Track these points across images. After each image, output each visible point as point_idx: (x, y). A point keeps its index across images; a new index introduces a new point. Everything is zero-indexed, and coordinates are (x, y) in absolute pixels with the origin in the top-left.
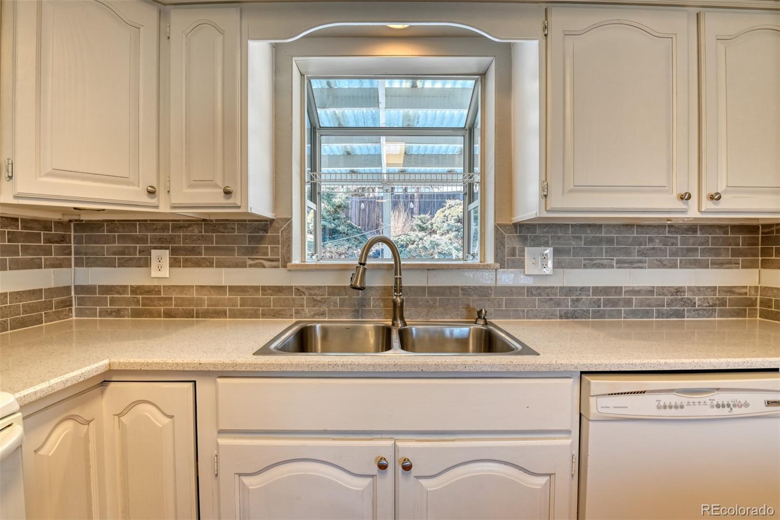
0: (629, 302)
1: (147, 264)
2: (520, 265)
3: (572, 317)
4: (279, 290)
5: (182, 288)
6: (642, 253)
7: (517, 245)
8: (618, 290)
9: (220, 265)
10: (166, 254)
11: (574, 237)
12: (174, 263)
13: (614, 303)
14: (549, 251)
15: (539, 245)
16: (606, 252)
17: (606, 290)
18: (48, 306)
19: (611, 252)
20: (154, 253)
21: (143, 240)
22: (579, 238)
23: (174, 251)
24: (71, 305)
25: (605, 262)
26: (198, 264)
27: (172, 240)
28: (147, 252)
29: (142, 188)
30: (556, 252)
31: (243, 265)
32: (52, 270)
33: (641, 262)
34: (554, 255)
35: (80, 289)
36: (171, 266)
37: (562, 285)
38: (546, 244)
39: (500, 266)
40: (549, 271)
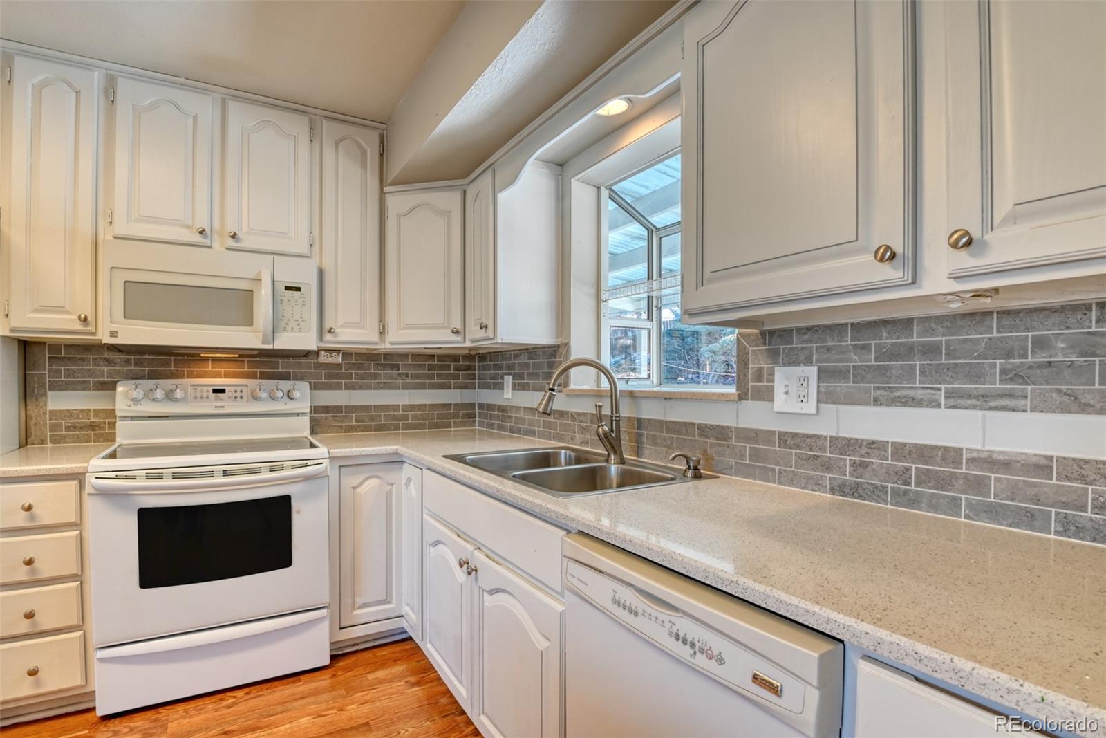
0: (978, 485)
1: (502, 387)
2: (766, 395)
3: (853, 495)
5: (517, 408)
6: (1011, 375)
7: (764, 365)
8: (951, 455)
10: (510, 379)
11: (855, 346)
12: (514, 388)
13: (943, 482)
14: (812, 371)
15: (796, 363)
16: (923, 373)
17: (923, 452)
18: (456, 416)
19: (934, 374)
20: (506, 377)
21: (500, 367)
22: (865, 348)
23: (515, 377)
24: (475, 417)
25: (919, 394)
26: (523, 388)
28: (502, 378)
30: (823, 374)
32: (459, 390)
33: (1011, 395)
34: (819, 379)
35: (481, 406)
36: (513, 389)
37: (834, 434)
38: (808, 361)
39: (742, 397)
40: (810, 408)
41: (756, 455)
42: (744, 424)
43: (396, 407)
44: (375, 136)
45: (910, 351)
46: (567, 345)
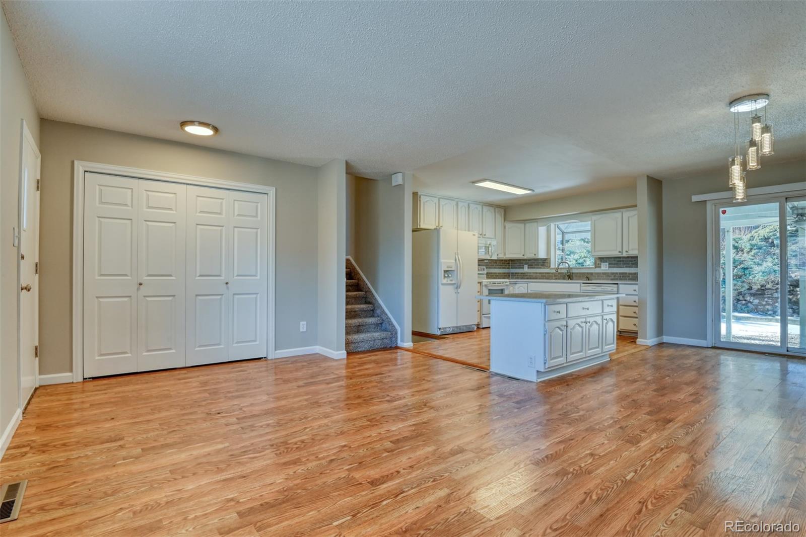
0: (629, 276)
1: (523, 268)
2: (600, 267)
4: (548, 273)
5: (530, 273)
7: (600, 263)
8: (626, 273)
9: (537, 268)
10: (527, 266)
11: (614, 261)
12: (528, 268)
13: (625, 277)
14: (607, 264)
15: (605, 262)
17: (622, 273)
18: (506, 276)
19: (624, 264)
20: (525, 266)
21: (523, 263)
23: (528, 265)
26: (532, 268)
27: (528, 263)
28: (523, 266)
29: (522, 255)
30: (609, 264)
31: (541, 268)
35: (512, 273)
37: (611, 272)
38: (607, 262)
39: (596, 267)
40: (607, 268)
41: (598, 276)
42: (596, 272)
43: (496, 273)
44: (503, 210)
45: (621, 261)
46: (550, 259)
